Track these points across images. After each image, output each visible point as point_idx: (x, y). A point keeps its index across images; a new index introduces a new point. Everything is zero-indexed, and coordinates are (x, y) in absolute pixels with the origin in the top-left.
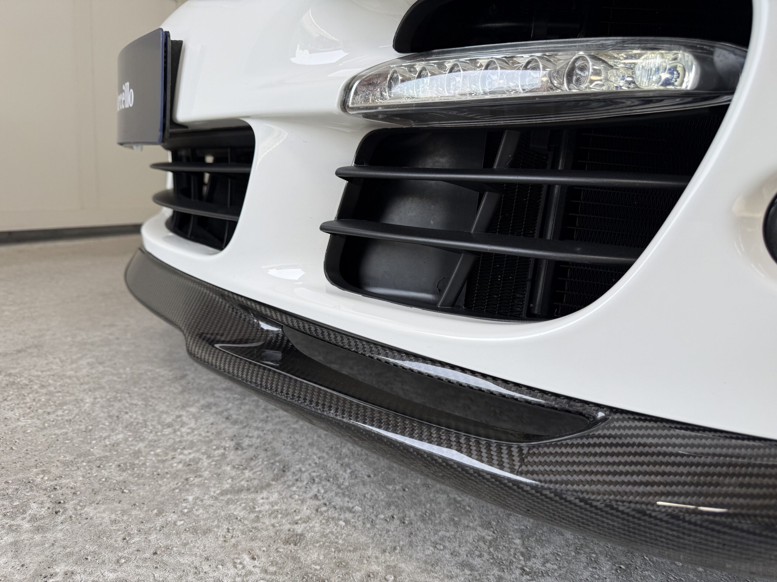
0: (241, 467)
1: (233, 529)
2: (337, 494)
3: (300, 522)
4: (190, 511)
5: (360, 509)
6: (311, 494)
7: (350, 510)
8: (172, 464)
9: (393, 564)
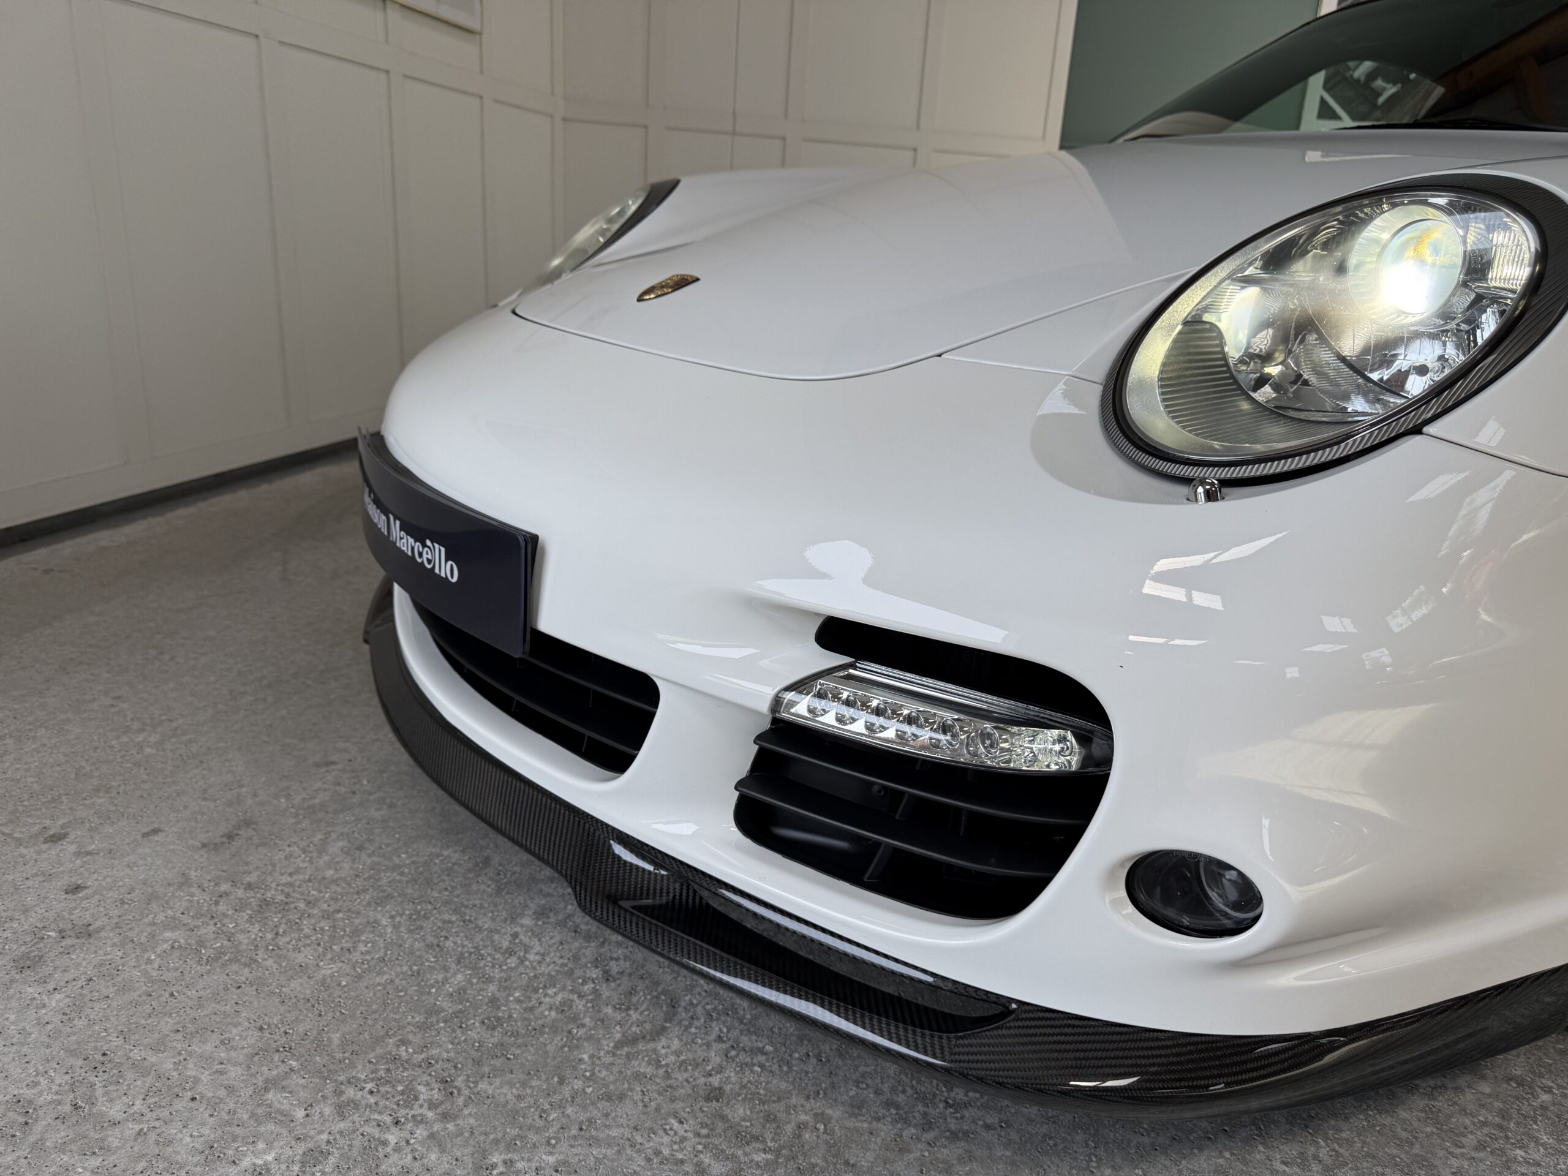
0: (624, 1007)
1: (648, 1091)
2: (741, 1031)
3: (713, 1073)
4: (593, 1074)
5: (771, 1048)
6: (713, 1036)
7: (762, 1051)
8: (542, 1012)
9: (820, 1111)
